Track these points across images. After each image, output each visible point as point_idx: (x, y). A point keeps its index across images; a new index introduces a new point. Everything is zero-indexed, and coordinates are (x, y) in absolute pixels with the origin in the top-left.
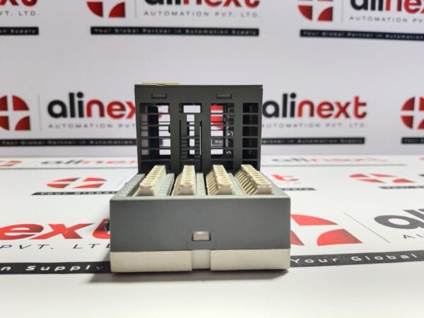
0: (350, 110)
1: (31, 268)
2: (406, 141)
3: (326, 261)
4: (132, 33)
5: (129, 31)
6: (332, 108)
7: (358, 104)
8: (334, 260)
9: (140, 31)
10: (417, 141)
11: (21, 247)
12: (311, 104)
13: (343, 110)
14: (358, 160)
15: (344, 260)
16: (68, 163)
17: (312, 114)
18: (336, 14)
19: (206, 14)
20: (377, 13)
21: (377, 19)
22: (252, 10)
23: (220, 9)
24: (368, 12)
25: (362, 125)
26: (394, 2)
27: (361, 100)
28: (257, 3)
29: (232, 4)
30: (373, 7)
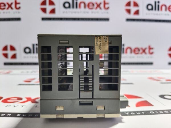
0: (147, 51)
1: (19, 115)
3: (139, 113)
6: (139, 50)
7: (150, 48)
8: (143, 113)
9: (61, 19)
11: (14, 106)
12: (131, 48)
13: (144, 51)
15: (147, 113)
16: (32, 72)
17: (131, 52)
18: (140, 12)
19: (88, 13)
20: (157, 12)
21: (157, 14)
22: (106, 11)
23: (94, 10)
24: (153, 12)
25: (151, 57)
26: (164, 8)
27: (152, 47)
28: (108, 8)
29: (98, 9)
30: (155, 9)
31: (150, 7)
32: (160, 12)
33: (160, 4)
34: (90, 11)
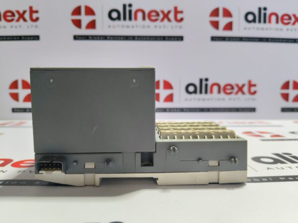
0: (245, 89)
2: (284, 110)
4: (100, 39)
5: (98, 38)
6: (233, 88)
7: (251, 85)
9: (105, 38)
10: (292, 110)
12: (218, 85)
13: (240, 89)
14: (251, 123)
17: (219, 92)
18: (235, 26)
19: (149, 27)
20: (262, 25)
21: (263, 29)
22: (179, 24)
23: (158, 23)
24: (256, 25)
25: (254, 99)
26: (274, 18)
27: (253, 83)
28: (182, 20)
29: (166, 21)
30: (260, 21)
31: (250, 17)
32: (267, 25)
33: (268, 12)
34: (152, 24)
